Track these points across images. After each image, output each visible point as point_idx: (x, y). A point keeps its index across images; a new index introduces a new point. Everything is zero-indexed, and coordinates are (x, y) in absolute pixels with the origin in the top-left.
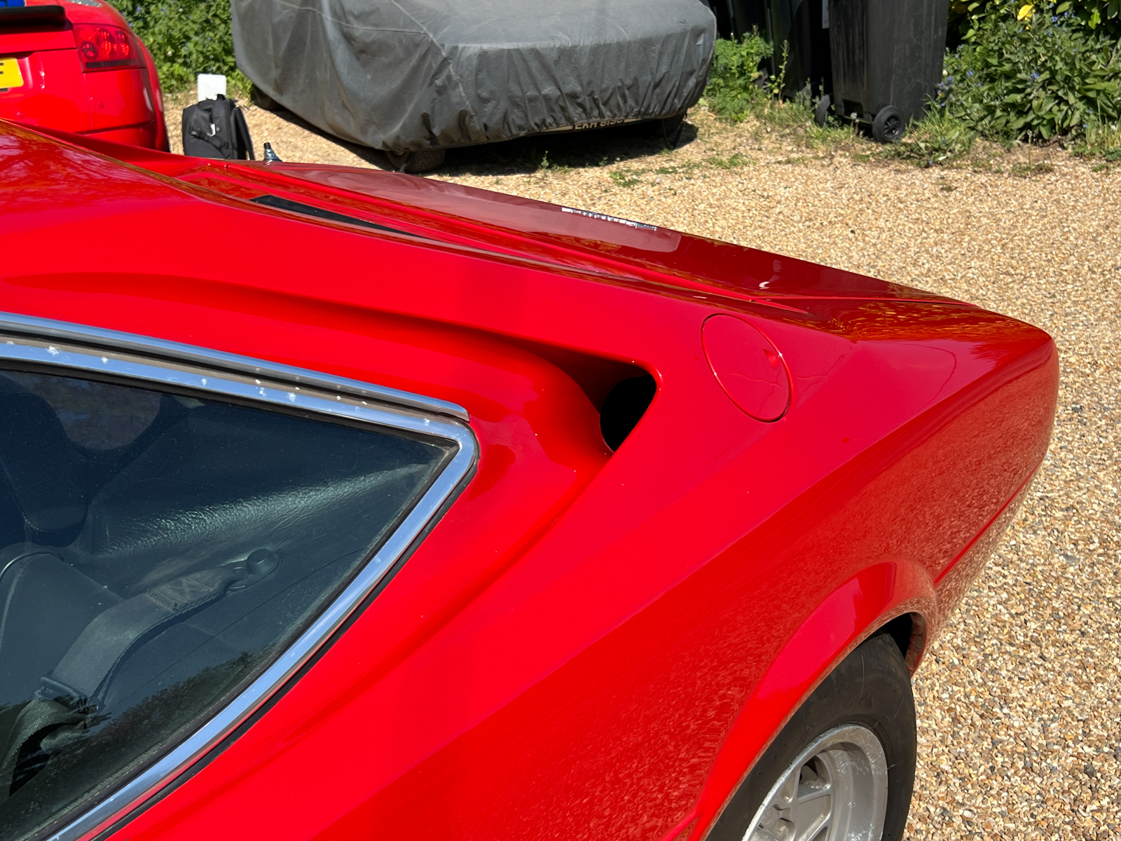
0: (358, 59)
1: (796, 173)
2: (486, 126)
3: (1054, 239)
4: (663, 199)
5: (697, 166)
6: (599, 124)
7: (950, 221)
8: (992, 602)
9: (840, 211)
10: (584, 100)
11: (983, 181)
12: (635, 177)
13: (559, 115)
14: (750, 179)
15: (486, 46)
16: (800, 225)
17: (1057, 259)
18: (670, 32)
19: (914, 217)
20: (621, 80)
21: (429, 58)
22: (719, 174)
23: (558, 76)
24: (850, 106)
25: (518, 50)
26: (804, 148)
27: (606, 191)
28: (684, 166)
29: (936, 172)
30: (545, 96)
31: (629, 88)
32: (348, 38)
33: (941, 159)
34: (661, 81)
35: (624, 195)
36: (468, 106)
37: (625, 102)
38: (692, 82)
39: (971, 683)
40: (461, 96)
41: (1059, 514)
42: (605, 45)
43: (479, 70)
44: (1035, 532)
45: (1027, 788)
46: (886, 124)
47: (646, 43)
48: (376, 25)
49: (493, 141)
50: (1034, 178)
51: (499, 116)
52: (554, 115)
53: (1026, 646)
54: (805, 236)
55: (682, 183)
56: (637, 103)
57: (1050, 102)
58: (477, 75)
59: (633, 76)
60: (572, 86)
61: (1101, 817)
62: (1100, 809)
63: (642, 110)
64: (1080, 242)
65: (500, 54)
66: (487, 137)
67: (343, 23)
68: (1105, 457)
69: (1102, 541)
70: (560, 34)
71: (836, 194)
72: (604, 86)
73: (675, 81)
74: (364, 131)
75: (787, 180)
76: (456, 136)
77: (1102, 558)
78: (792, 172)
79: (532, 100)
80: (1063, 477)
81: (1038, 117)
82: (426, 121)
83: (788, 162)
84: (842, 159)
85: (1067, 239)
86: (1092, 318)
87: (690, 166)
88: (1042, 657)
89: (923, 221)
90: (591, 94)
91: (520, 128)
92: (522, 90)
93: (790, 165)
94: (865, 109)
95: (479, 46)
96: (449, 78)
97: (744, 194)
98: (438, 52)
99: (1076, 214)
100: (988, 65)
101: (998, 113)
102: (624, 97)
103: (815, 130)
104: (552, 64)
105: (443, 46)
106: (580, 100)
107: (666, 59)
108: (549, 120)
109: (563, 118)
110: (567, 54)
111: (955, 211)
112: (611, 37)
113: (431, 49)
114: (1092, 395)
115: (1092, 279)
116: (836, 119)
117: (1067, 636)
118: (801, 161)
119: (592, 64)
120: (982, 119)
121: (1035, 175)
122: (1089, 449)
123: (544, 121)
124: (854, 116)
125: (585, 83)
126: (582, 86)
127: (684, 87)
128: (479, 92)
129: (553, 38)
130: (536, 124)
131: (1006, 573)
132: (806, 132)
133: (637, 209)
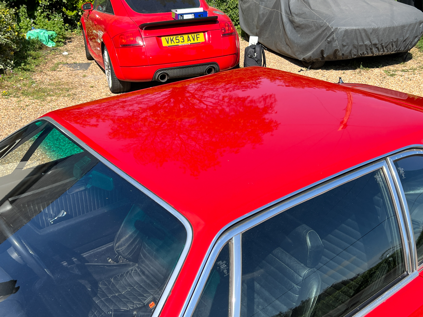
0: (295, 29)
2: (343, 54)
4: (407, 82)
5: (416, 69)
6: (382, 54)
10: (379, 46)
12: (393, 73)
13: (369, 51)
15: (347, 28)
18: (411, 23)
20: (392, 39)
21: (326, 31)
23: (371, 38)
25: (358, 29)
27: (384, 78)
28: (411, 69)
30: (365, 45)
31: (394, 42)
34: (406, 40)
35: (392, 80)
36: (338, 48)
37: (393, 46)
38: (416, 40)
40: (336, 44)
42: (388, 27)
43: (344, 36)
47: (403, 27)
48: (304, 18)
51: (348, 51)
52: (367, 51)
55: (412, 76)
56: (396, 47)
59: (397, 38)
60: (375, 41)
63: (398, 49)
65: (352, 30)
66: (343, 58)
67: (290, 16)
70: (373, 24)
72: (386, 41)
73: (411, 39)
74: (294, 54)
76: (332, 57)
79: (360, 46)
82: (322, 52)
87: (413, 69)
90: (382, 44)
91: (355, 55)
92: (358, 43)
95: (345, 28)
96: (333, 38)
98: (330, 29)
104: (369, 34)
105: (332, 27)
106: (377, 46)
107: (409, 32)
108: (365, 53)
110: (375, 31)
112: (391, 25)
113: (328, 28)
119: (383, 34)
123: (364, 53)
125: (380, 40)
127: (413, 41)
128: (343, 43)
129: (371, 25)
130: (361, 54)
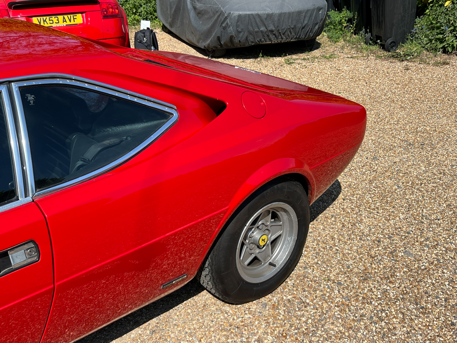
0: (198, 16)
1: (353, 61)
2: (239, 41)
3: (440, 89)
4: (301, 69)
5: (317, 58)
6: (281, 41)
7: (403, 81)
8: (368, 197)
9: (364, 76)
10: (276, 33)
11: (422, 67)
12: (293, 61)
13: (266, 38)
14: (335, 63)
15: (241, 13)
16: (348, 80)
17: (437, 95)
18: (309, 9)
19: (391, 79)
20: (289, 26)
21: (221, 17)
22: (324, 61)
23: (266, 24)
24: (378, 38)
25: (252, 14)
26: (359, 53)
27: (281, 66)
28: (312, 58)
29: (405, 63)
30: (261, 31)
31: (292, 29)
32: (195, 8)
33: (408, 58)
34: (305, 26)
35: (287, 68)
36: (233, 34)
37: (291, 34)
38: (317, 27)
39: (352, 217)
40: (231, 30)
41: (401, 175)
42: (284, 13)
43: (238, 21)
44: (391, 179)
45: (358, 244)
46: (390, 44)
47: (299, 13)
48: (204, 4)
49: (242, 46)
50: (441, 66)
51: (244, 38)
53: (374, 209)
54: (348, 84)
55: (310, 64)
56: (295, 34)
57: (453, 38)
58: (237, 23)
59: (294, 24)
60: (271, 27)
61: (377, 252)
62: (378, 250)
63: (298, 37)
64: (449, 90)
65: (245, 16)
66: (240, 45)
67: (193, 3)
68: (425, 159)
69: (413, 183)
70: (268, 9)
71: (365, 70)
72: (283, 28)
73: (310, 26)
74: (198, 42)
75: (348, 64)
76: (229, 45)
77: (410, 188)
78: (352, 61)
79: (256, 32)
80: (408, 164)
81: (447, 44)
82: (219, 39)
83: (351, 57)
84: (372, 57)
85: (444, 89)
86: (441, 116)
87: (314, 58)
88: (378, 212)
89: (393, 80)
90: (278, 31)
91: (252, 42)
92: (253, 29)
93: (352, 59)
94: (383, 39)
95: (238, 12)
96: (227, 24)
97: (331, 69)
98: (224, 14)
99: (452, 80)
100: (432, 23)
101: (433, 42)
102: (290, 32)
103: (365, 46)
104: (264, 19)
105: (226, 12)
106: (274, 33)
107: (307, 19)
108: (263, 40)
109: (268, 39)
110: (270, 16)
111: (406, 77)
112: (286, 10)
113: (222, 13)
114: (429, 140)
115: (448, 103)
116: (373, 42)
117: (388, 208)
118: (356, 57)
119: (279, 20)
120: (427, 44)
121: (442, 65)
122: (421, 157)
123: (261, 40)
124: (379, 41)
125: (276, 27)
126: (275, 27)
127: (314, 29)
128: (237, 29)
129: (265, 10)
130: (258, 41)
131: (376, 190)
132: (361, 46)
133: (291, 72)
